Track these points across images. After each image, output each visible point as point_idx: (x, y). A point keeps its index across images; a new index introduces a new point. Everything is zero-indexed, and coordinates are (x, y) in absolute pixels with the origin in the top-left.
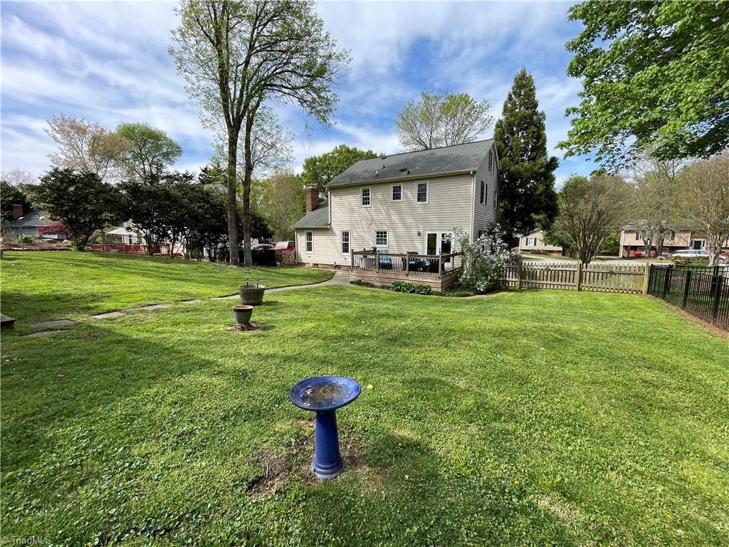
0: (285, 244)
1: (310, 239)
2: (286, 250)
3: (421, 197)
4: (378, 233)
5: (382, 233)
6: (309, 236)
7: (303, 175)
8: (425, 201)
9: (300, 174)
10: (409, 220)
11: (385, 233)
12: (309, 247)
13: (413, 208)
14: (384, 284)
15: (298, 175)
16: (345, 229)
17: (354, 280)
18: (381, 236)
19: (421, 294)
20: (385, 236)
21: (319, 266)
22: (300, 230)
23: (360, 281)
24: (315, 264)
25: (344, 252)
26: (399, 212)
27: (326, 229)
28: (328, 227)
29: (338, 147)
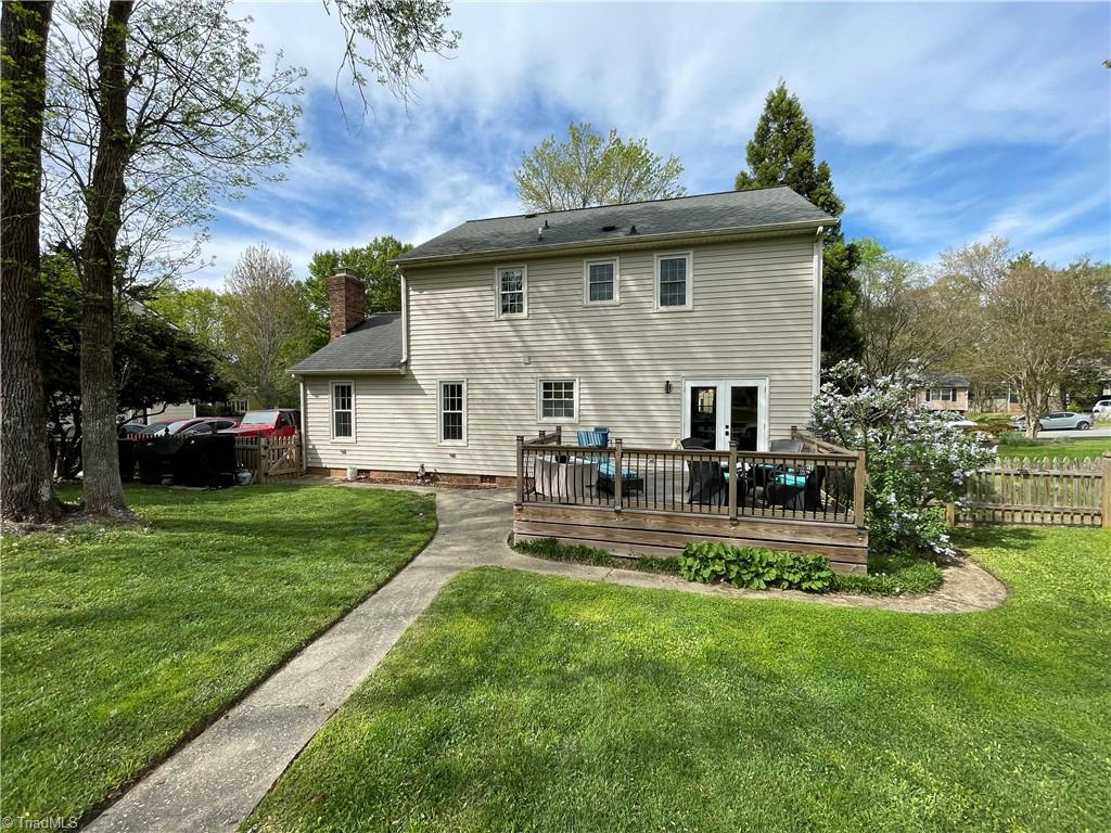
0: (269, 418)
1: (346, 404)
2: (269, 431)
3: (672, 292)
4: (547, 386)
5: (558, 386)
6: (343, 396)
7: (308, 284)
8: (683, 302)
9: (303, 281)
10: (634, 353)
11: (570, 386)
12: (343, 426)
13: (643, 321)
14: (648, 553)
15: (298, 284)
16: (452, 376)
17: (529, 540)
18: (556, 396)
19: (810, 591)
20: (570, 395)
21: (373, 476)
22: (315, 380)
23: (553, 541)
24: (360, 471)
25: (447, 436)
26: (604, 332)
27: (394, 378)
28: (402, 371)
29: (380, 240)
